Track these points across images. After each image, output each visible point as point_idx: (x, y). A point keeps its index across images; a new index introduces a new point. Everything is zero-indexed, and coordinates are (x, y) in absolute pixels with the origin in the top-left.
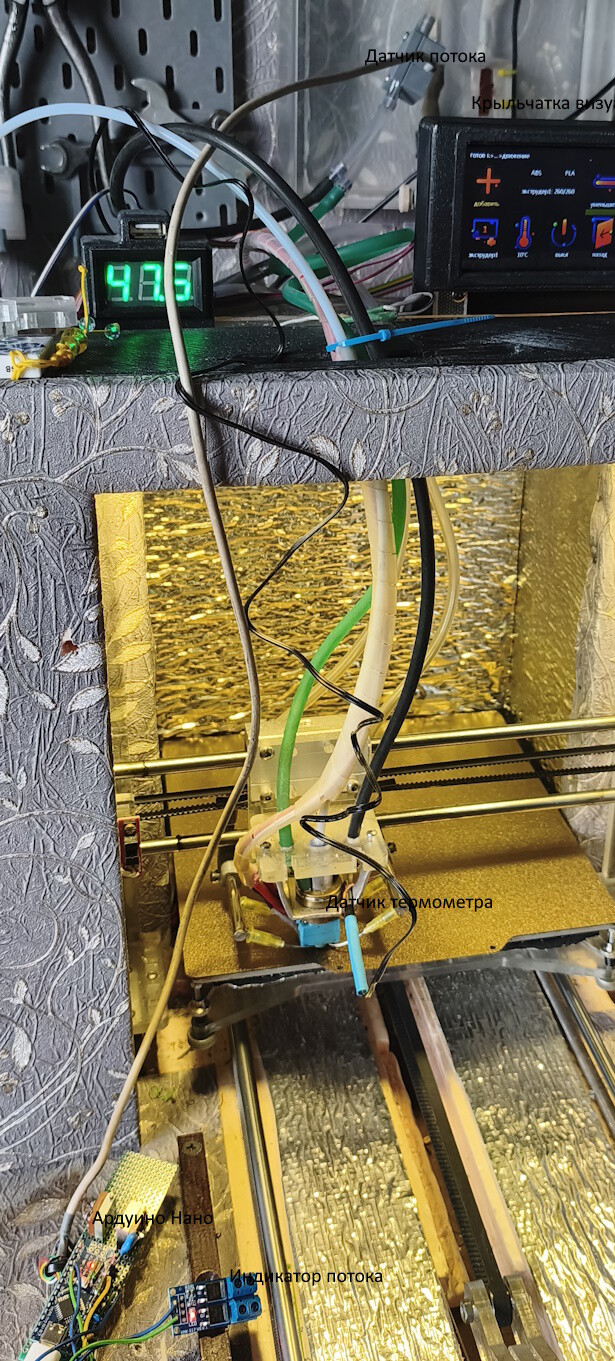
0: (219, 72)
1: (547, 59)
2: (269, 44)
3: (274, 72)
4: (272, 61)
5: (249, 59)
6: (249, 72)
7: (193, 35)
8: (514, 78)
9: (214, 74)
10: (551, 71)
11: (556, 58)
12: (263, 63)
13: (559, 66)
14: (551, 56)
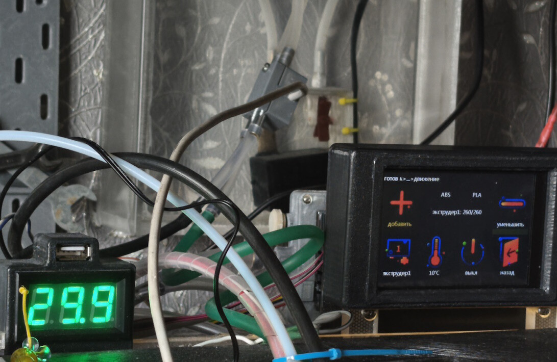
0: (44, 99)
1: (379, 87)
2: (95, 72)
3: (99, 100)
4: (97, 88)
5: (73, 86)
6: (73, 100)
7: (19, 63)
8: (355, 106)
9: (39, 102)
10: (384, 99)
11: (388, 87)
12: (88, 90)
13: (391, 94)
14: (383, 84)
